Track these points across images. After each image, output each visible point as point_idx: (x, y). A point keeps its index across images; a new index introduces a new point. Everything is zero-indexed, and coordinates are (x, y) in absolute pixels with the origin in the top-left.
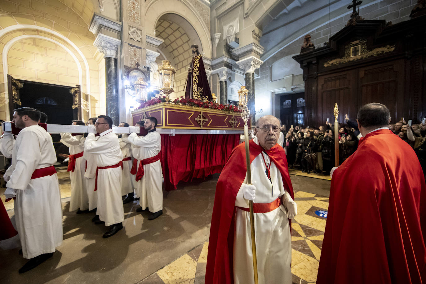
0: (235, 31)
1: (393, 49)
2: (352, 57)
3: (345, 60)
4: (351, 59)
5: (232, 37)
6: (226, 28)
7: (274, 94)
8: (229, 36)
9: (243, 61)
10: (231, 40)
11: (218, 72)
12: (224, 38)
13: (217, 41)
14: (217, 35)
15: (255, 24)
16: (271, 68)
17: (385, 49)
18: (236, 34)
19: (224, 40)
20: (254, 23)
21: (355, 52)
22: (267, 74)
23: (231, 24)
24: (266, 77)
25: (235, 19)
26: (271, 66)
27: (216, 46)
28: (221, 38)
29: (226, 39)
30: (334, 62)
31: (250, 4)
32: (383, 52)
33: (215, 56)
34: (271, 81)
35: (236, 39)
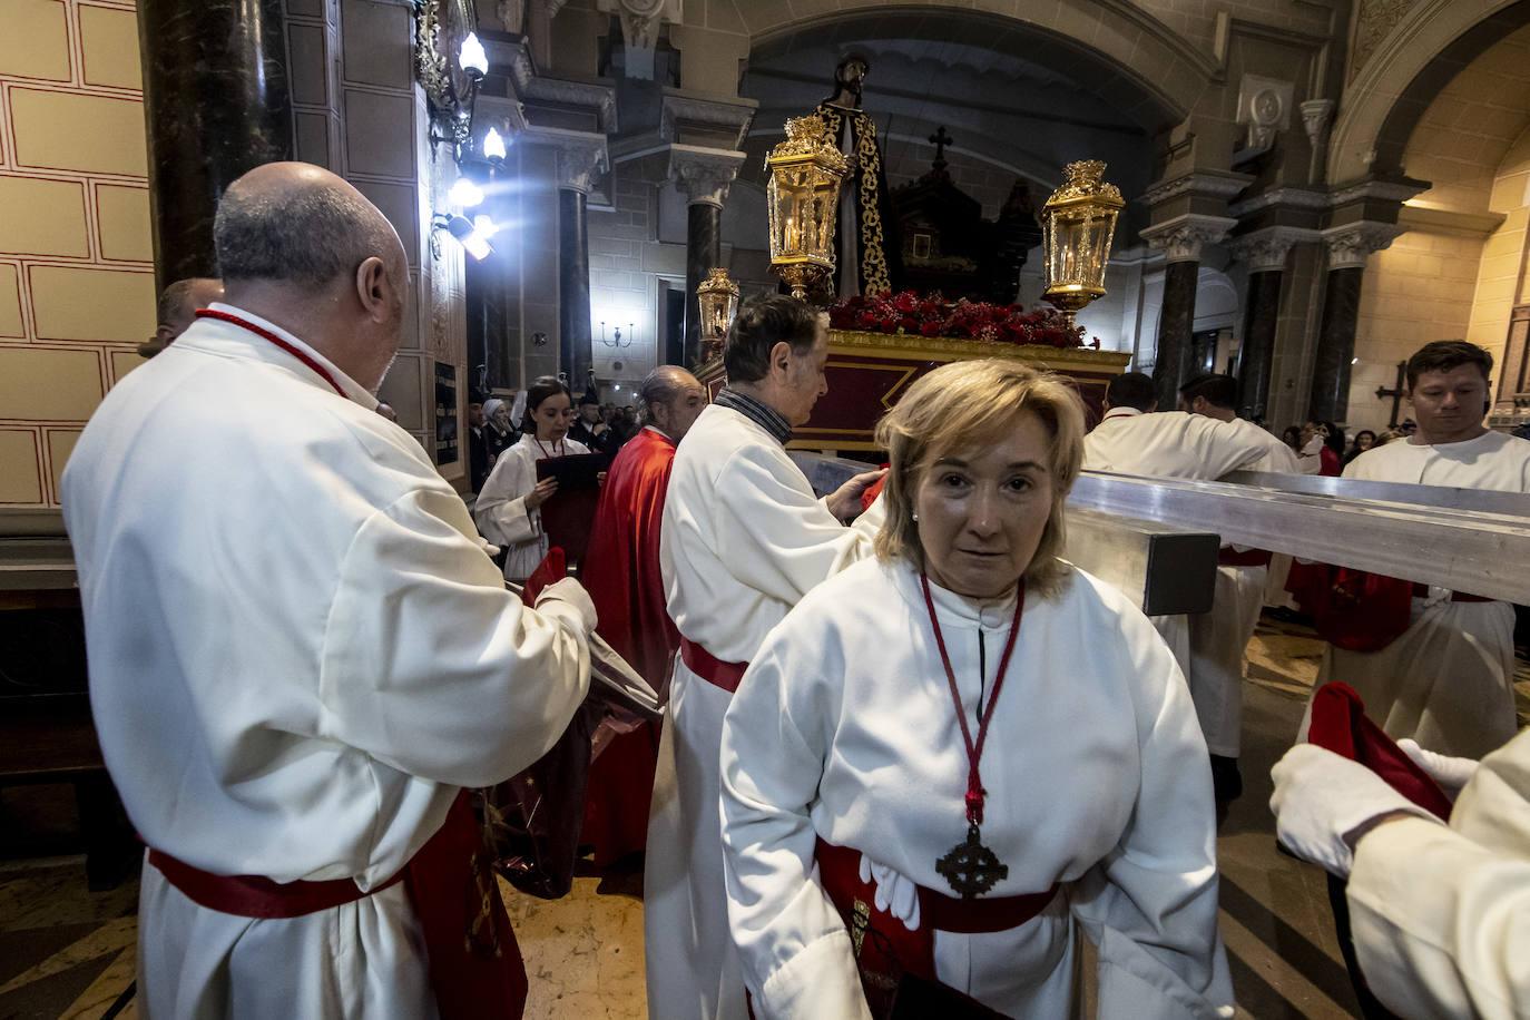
0: (662, 11)
1: (975, 267)
4: (914, 262)
5: (649, 25)
7: (666, 288)
8: (637, 16)
9: (705, 156)
10: (642, 35)
11: (567, 146)
15: (752, 38)
16: (658, 190)
17: (964, 262)
18: (666, 26)
19: (602, 14)
20: (749, 35)
21: (922, 248)
22: (644, 209)
24: (639, 220)
26: (658, 186)
27: (553, 14)
29: (616, 19)
32: (961, 266)
34: (657, 242)
35: (664, 44)
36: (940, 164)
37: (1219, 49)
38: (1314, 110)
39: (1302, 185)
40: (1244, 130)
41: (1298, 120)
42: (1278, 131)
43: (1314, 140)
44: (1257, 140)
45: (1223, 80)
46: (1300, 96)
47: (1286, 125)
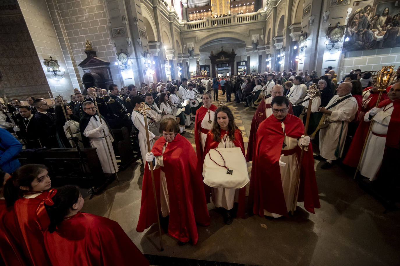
2: (222, 59)
3: (221, 60)
6: (188, 44)
9: (197, 58)
12: (188, 47)
13: (185, 47)
14: (185, 45)
18: (193, 47)
20: (200, 46)
21: (223, 58)
23: (191, 43)
25: (192, 42)
27: (184, 49)
28: (186, 47)
30: (219, 60)
31: (198, 40)
32: (227, 59)
33: (184, 52)
35: (193, 49)
36: (222, 50)
37: (248, 33)
38: (262, 36)
39: (262, 45)
40: (253, 41)
41: (260, 38)
42: (257, 40)
43: (263, 40)
44: (255, 42)
45: (249, 36)
46: (260, 35)
47: (258, 39)
